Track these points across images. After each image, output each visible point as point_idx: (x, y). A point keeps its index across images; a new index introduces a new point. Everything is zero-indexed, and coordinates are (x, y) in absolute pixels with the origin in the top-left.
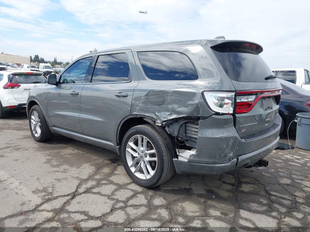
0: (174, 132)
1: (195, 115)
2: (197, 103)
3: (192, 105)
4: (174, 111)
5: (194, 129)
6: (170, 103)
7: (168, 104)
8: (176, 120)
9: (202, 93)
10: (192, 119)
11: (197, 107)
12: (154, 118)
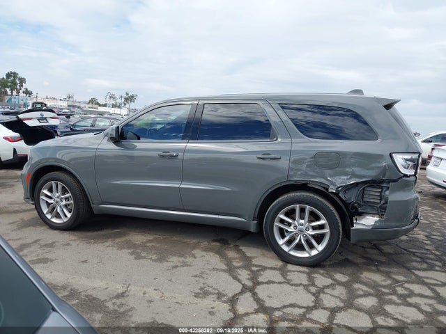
0: (350, 198)
1: (381, 178)
2: (385, 166)
3: (380, 167)
4: (354, 175)
5: (373, 193)
6: (349, 166)
7: (346, 167)
8: (356, 185)
9: (391, 155)
10: (375, 183)
11: (384, 170)
12: (324, 184)
